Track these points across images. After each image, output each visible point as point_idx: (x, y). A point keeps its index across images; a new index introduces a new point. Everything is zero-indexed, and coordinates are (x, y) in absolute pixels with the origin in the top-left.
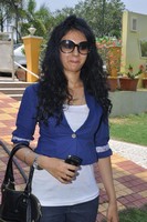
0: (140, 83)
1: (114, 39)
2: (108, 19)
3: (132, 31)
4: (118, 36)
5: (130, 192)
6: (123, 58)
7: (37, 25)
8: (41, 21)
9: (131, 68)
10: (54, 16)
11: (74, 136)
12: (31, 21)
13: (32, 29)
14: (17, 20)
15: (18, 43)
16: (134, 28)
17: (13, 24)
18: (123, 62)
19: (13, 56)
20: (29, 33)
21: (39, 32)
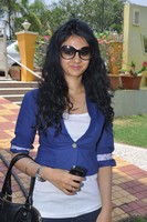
0: (143, 80)
1: (115, 34)
2: (108, 12)
3: (135, 25)
4: (119, 30)
5: (133, 198)
6: (125, 54)
7: (31, 20)
8: (36, 15)
9: (133, 65)
10: (50, 9)
11: (74, 146)
12: (25, 15)
13: (26, 24)
14: (10, 14)
15: (12, 39)
16: (137, 22)
17: (6, 18)
18: (125, 59)
19: (6, 54)
20: (23, 28)
21: (34, 27)
